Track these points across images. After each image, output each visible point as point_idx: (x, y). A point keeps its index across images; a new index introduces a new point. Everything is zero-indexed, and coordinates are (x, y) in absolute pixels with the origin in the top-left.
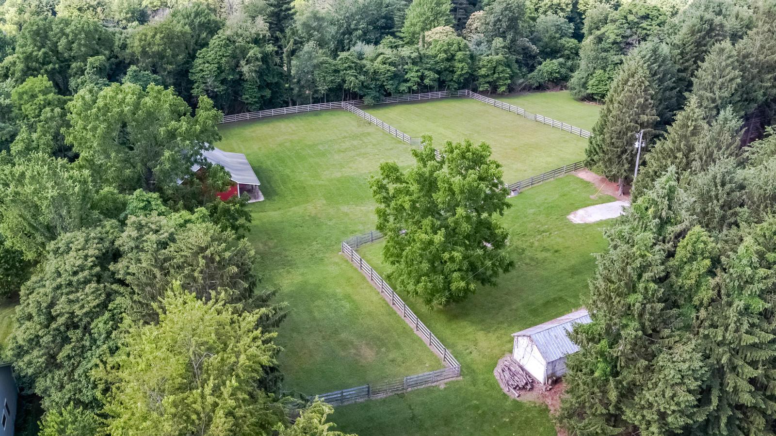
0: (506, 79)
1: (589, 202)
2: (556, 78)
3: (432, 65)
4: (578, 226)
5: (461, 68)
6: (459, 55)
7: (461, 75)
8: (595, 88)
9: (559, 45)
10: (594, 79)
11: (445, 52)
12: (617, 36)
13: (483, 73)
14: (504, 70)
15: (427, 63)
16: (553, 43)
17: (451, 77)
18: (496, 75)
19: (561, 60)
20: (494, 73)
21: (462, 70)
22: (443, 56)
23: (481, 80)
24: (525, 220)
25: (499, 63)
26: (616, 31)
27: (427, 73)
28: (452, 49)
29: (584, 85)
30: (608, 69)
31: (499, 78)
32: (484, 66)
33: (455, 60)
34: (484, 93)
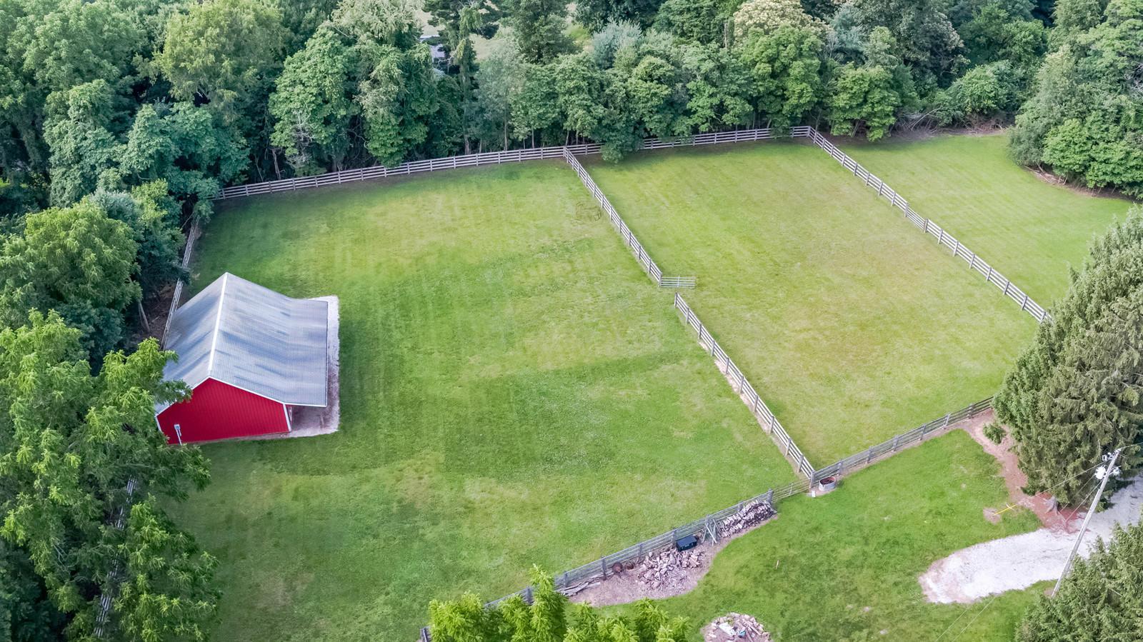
0: (887, 115)
1: (976, 532)
2: (988, 108)
3: (740, 86)
4: (935, 614)
5: (799, 92)
6: (797, 68)
7: (797, 106)
8: (1060, 155)
9: (1003, 34)
10: (1059, 138)
11: (771, 60)
12: (1120, 54)
13: (842, 104)
14: (883, 98)
15: (732, 82)
16: (993, 28)
17: (779, 107)
18: (867, 109)
19: (1003, 65)
20: (865, 101)
21: (800, 97)
22: (764, 68)
23: (836, 116)
24: (827, 583)
25: (874, 85)
26: (1118, 44)
27: (729, 101)
28: (784, 54)
29: (1039, 141)
30: (1090, 119)
31: (872, 115)
32: (845, 89)
33: (789, 75)
34: (840, 141)
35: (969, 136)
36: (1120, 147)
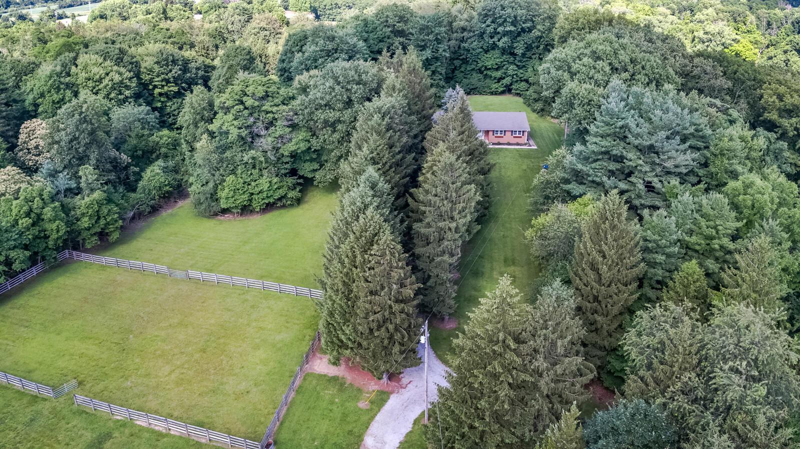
0: (116, 221)
2: (168, 192)
3: (15, 240)
5: (56, 228)
6: (48, 212)
7: (58, 238)
8: (232, 200)
9: (151, 144)
10: (227, 190)
11: (28, 214)
12: (240, 128)
13: (86, 225)
14: (109, 211)
15: (8, 240)
16: (143, 143)
17: (44, 245)
18: (102, 222)
19: (160, 162)
20: (99, 218)
21: (58, 232)
22: (25, 222)
23: (85, 234)
25: (100, 204)
26: (235, 123)
27: (13, 254)
28: (35, 206)
29: (213, 197)
30: (239, 171)
31: (108, 224)
32: (83, 214)
33: (43, 220)
34: (95, 250)
35: (165, 214)
36: (264, 181)
